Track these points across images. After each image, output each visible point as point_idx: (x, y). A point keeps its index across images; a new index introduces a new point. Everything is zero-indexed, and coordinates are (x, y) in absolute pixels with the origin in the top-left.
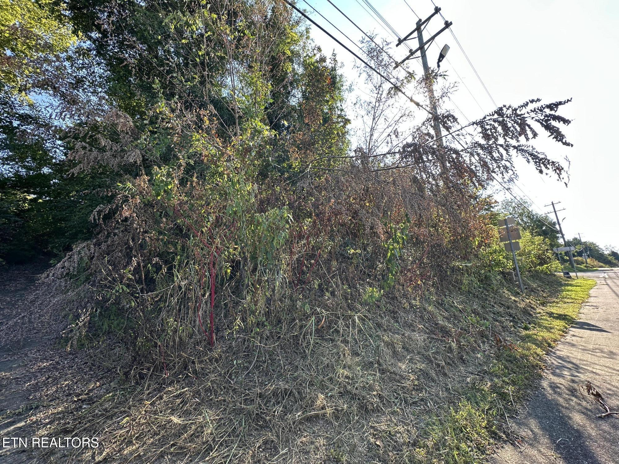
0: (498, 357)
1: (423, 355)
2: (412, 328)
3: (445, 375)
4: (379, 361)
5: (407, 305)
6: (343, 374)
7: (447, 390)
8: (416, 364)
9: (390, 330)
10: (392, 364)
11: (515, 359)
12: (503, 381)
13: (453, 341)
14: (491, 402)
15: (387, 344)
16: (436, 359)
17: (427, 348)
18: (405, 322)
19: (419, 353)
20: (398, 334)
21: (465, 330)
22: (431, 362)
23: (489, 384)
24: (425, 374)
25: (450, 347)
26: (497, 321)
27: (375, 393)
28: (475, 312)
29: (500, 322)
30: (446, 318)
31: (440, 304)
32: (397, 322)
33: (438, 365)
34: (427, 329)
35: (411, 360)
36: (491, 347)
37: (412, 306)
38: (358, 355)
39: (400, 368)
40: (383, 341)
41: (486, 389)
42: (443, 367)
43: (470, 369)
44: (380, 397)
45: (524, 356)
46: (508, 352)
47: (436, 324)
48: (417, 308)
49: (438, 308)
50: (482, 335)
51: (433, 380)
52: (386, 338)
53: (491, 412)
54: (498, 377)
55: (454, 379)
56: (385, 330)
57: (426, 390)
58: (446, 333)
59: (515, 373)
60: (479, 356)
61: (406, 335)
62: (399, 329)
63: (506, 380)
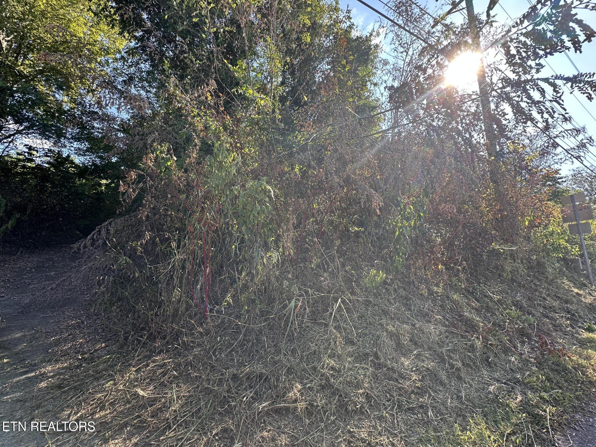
0: (540, 365)
1: (435, 351)
2: (427, 318)
3: (460, 378)
4: (376, 353)
5: (425, 292)
6: (328, 364)
7: (459, 398)
8: (424, 361)
9: (398, 319)
10: (393, 359)
11: (565, 369)
12: (541, 398)
13: (478, 338)
14: (517, 425)
15: (391, 335)
16: (451, 358)
17: (441, 344)
18: (420, 311)
19: (430, 349)
20: (407, 323)
21: (499, 326)
22: (443, 361)
23: (520, 398)
24: (433, 375)
25: (472, 346)
26: (547, 317)
27: (361, 391)
28: (517, 304)
29: (551, 319)
30: (476, 310)
31: (469, 293)
32: (410, 309)
33: (452, 366)
34: (447, 320)
35: (418, 356)
36: (532, 349)
37: (431, 292)
38: (352, 343)
39: (402, 364)
40: (387, 330)
41: (513, 405)
42: (458, 369)
43: (497, 375)
44: (368, 397)
45: (579, 367)
46: (555, 359)
47: (461, 316)
48: (438, 296)
49: (466, 297)
50: (522, 333)
51: (442, 384)
52: (390, 328)
53: (513, 438)
54: (534, 390)
55: (471, 385)
56: (392, 319)
57: (430, 395)
58: (472, 327)
59: (560, 388)
60: (513, 359)
61: (417, 326)
62: (410, 319)
63: (545, 395)
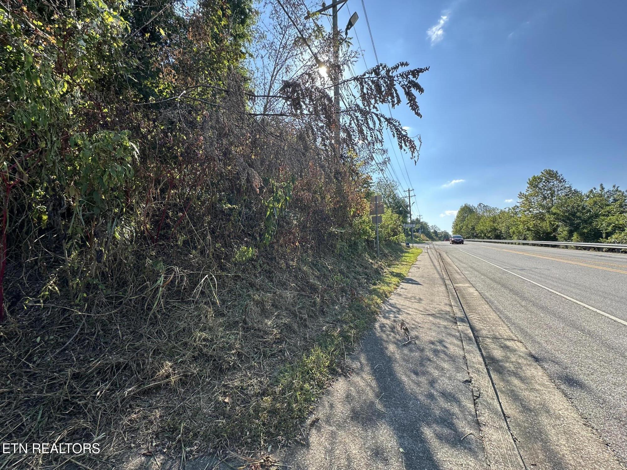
0: (350, 308)
1: (290, 311)
2: (285, 286)
3: (306, 326)
4: (245, 319)
5: (284, 266)
6: (200, 337)
7: (305, 339)
8: (282, 319)
9: (263, 290)
10: (258, 322)
11: (362, 308)
12: (350, 327)
13: (318, 297)
14: (337, 345)
15: (257, 303)
16: (300, 313)
17: (294, 304)
18: (279, 281)
19: (286, 309)
20: (270, 292)
21: (331, 287)
22: (296, 316)
23: (339, 329)
24: (288, 327)
25: (314, 302)
26: (356, 279)
27: (233, 352)
28: (341, 272)
29: (359, 280)
30: (318, 277)
31: (314, 265)
32: (272, 281)
33: (301, 318)
34: (299, 286)
35: (278, 317)
36: (347, 299)
37: (288, 266)
38: (223, 315)
39: (266, 324)
40: (254, 299)
41: (336, 334)
42: (305, 320)
43: (327, 319)
44: (239, 355)
45: (369, 306)
46: (358, 303)
47: (308, 282)
48: (293, 269)
49: (312, 268)
50: (343, 290)
51: (295, 332)
52: (257, 297)
53: (335, 353)
54: (346, 323)
55: (312, 329)
56: (257, 290)
57: (286, 342)
58: (314, 289)
59: (359, 319)
60: (337, 308)
61: (278, 293)
62: (272, 288)
63: (352, 325)
